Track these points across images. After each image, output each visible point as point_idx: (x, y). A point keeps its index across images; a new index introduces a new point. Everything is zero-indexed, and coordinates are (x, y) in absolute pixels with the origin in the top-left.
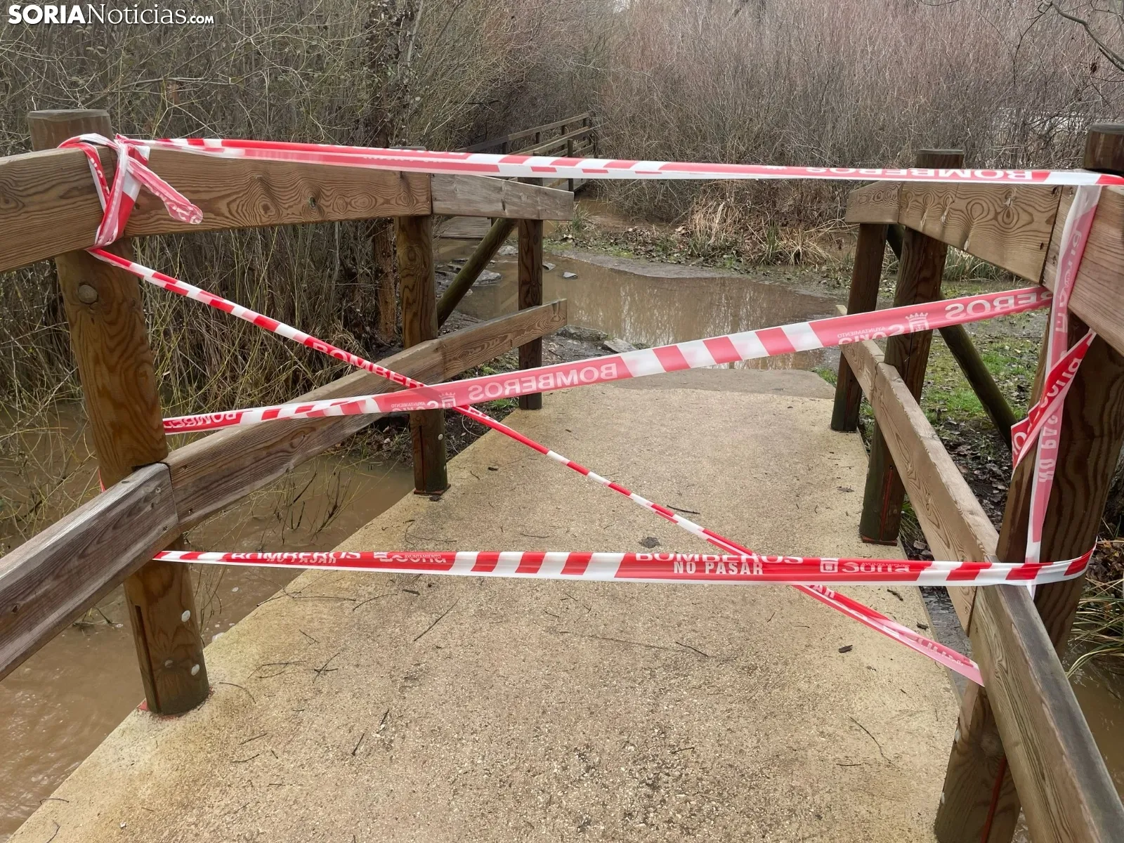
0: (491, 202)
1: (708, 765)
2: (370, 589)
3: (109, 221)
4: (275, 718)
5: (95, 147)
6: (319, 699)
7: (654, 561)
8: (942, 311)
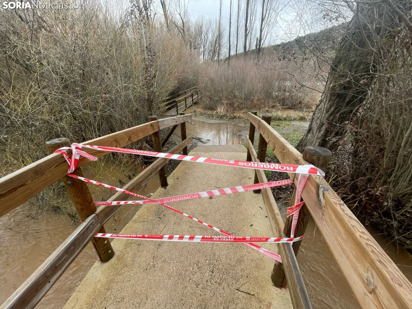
0: (173, 123)
1: (224, 264)
2: (151, 218)
3: (71, 167)
4: (129, 260)
5: (65, 151)
6: (139, 253)
7: (209, 238)
8: (271, 184)
